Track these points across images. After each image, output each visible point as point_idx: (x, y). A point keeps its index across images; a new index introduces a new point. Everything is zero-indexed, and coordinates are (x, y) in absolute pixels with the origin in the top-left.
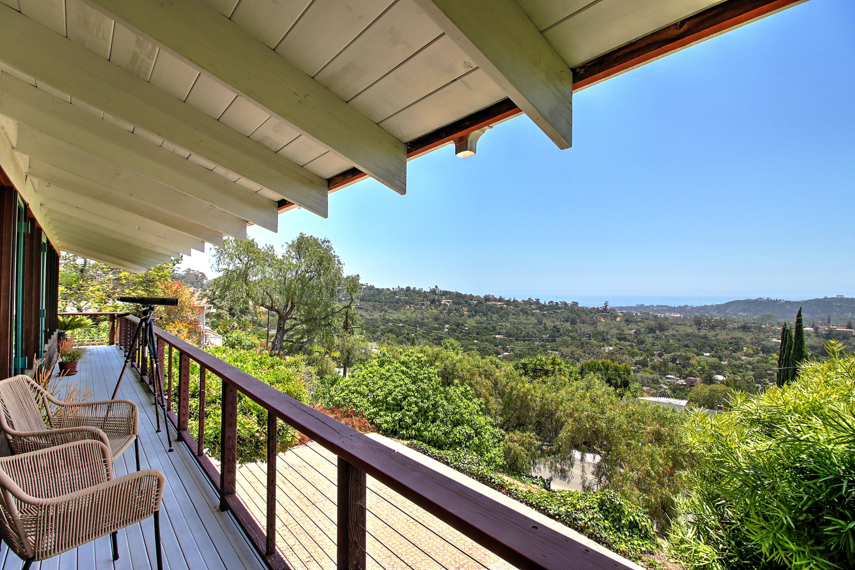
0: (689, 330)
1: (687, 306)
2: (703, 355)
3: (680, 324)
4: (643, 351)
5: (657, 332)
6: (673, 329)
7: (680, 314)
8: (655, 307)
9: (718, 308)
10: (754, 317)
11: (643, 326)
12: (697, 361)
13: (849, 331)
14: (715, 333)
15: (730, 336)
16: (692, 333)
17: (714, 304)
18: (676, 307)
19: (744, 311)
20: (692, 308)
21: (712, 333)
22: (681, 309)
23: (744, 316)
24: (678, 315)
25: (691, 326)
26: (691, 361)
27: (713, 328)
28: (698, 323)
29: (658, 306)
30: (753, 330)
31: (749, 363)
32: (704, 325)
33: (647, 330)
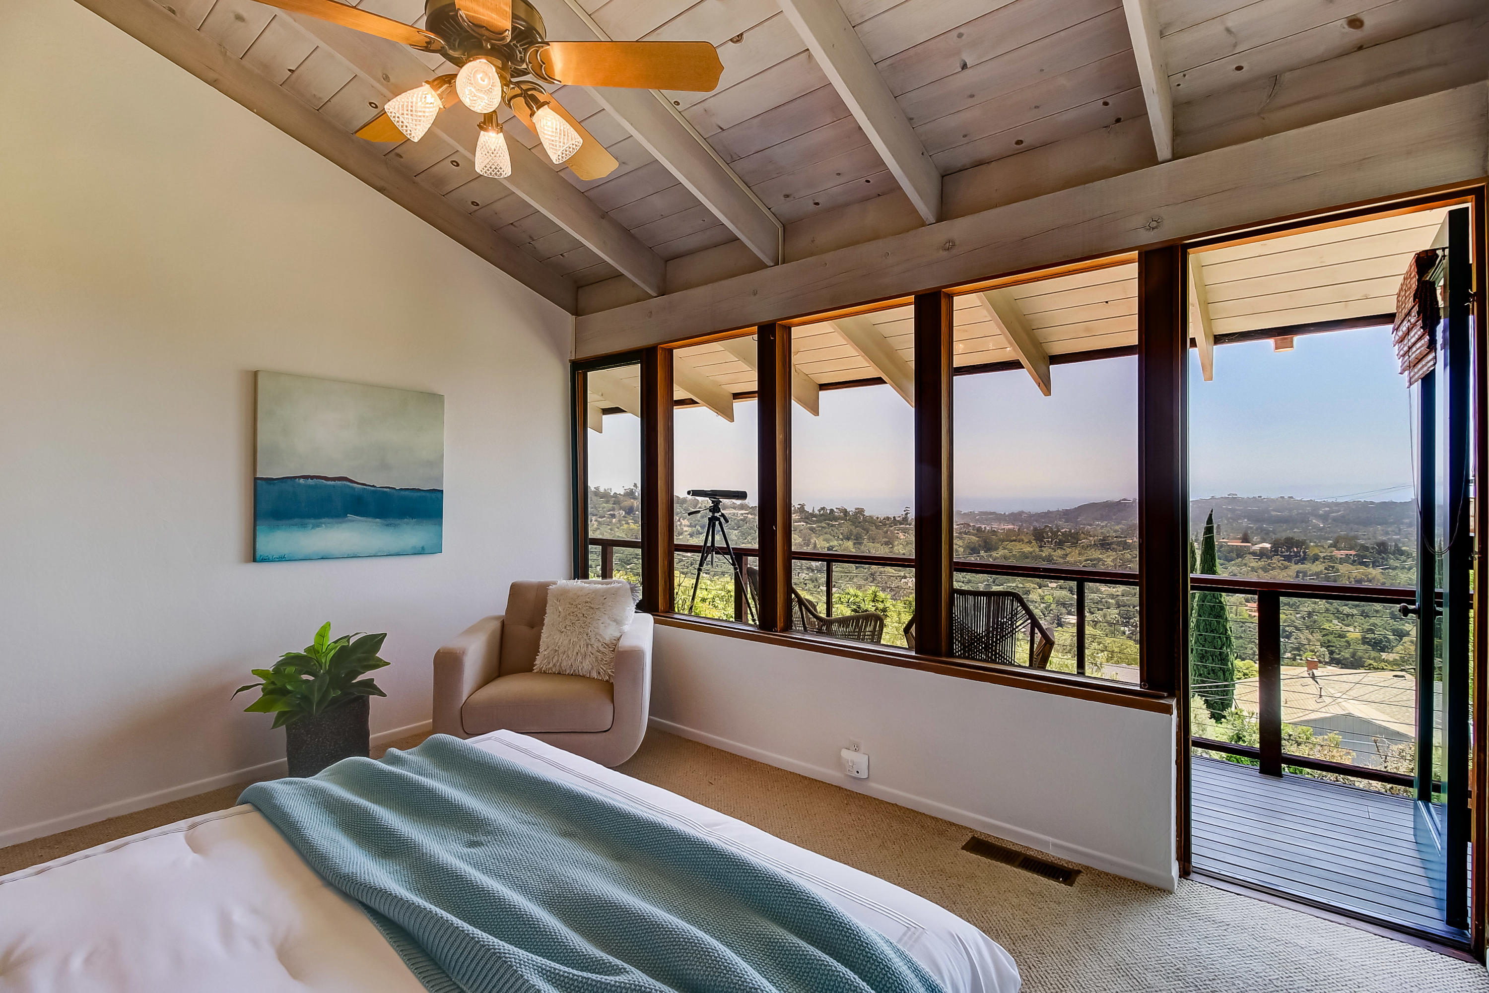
0: (1027, 549)
1: (1023, 512)
2: (1048, 586)
3: (1015, 541)
4: (963, 582)
5: (982, 553)
6: (1005, 549)
7: (1014, 525)
8: (978, 515)
9: (1067, 515)
10: (1117, 528)
11: (961, 544)
12: (1040, 596)
13: (1245, 546)
14: (1063, 552)
15: (1083, 558)
16: (1031, 553)
17: (1060, 510)
18: (1007, 514)
19: (1102, 518)
20: (1031, 516)
21: (1060, 552)
22: (1015, 517)
23: (1103, 527)
24: (1011, 527)
25: (1030, 542)
26: (1030, 596)
27: (1060, 544)
28: (1039, 536)
29: (981, 513)
30: (1115, 547)
31: (1112, 596)
32: (1048, 541)
33: (968, 551)
